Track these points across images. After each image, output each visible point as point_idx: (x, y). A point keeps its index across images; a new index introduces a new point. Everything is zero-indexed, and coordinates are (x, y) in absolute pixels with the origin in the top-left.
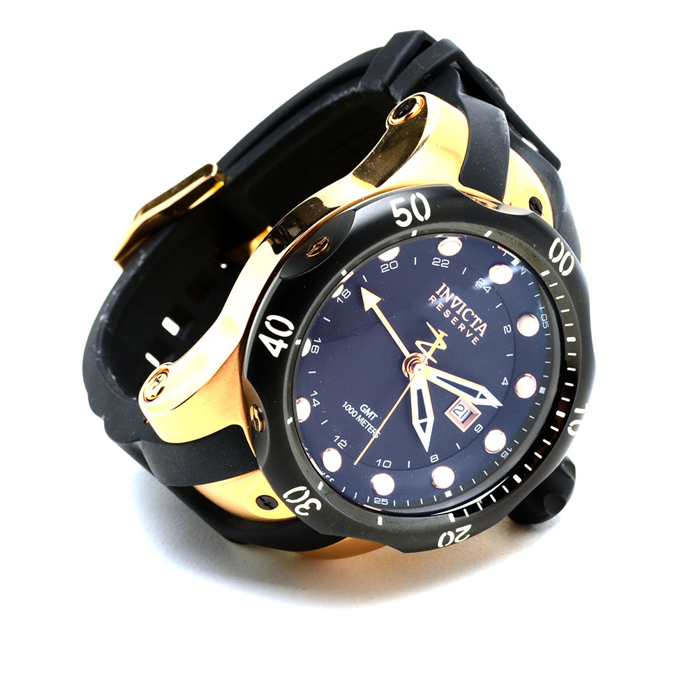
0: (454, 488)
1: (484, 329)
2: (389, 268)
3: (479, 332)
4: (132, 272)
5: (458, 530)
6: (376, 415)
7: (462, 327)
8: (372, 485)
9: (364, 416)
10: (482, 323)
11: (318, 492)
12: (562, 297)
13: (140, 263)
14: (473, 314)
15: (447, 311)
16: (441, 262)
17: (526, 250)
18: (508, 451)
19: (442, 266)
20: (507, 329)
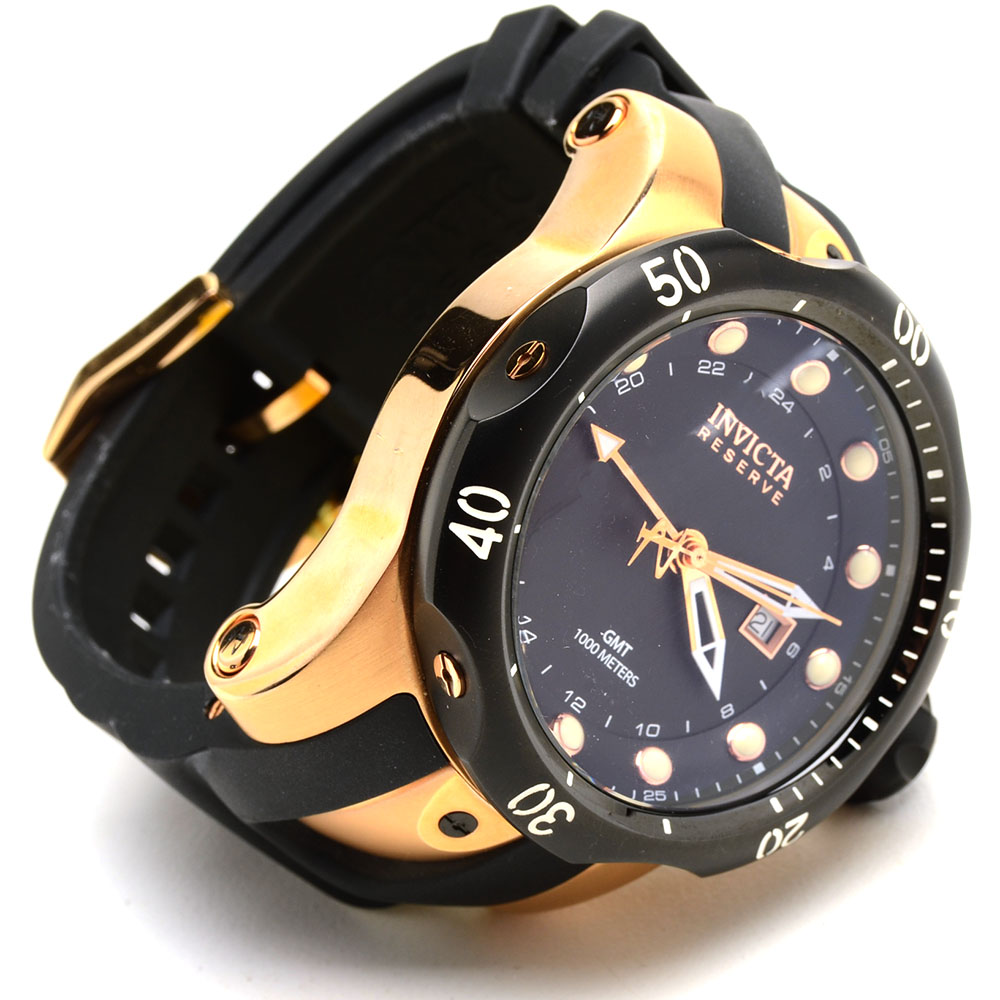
0: (766, 757)
1: (790, 475)
2: (630, 385)
3: (782, 482)
4: (91, 476)
5: (788, 825)
6: (629, 647)
7: (755, 477)
8: (636, 770)
9: (610, 650)
10: (786, 466)
11: (567, 789)
12: (918, 402)
13: (102, 458)
14: (770, 452)
15: (729, 450)
16: (712, 368)
17: (859, 328)
18: (845, 682)
19: (713, 373)
20: (824, 473)
